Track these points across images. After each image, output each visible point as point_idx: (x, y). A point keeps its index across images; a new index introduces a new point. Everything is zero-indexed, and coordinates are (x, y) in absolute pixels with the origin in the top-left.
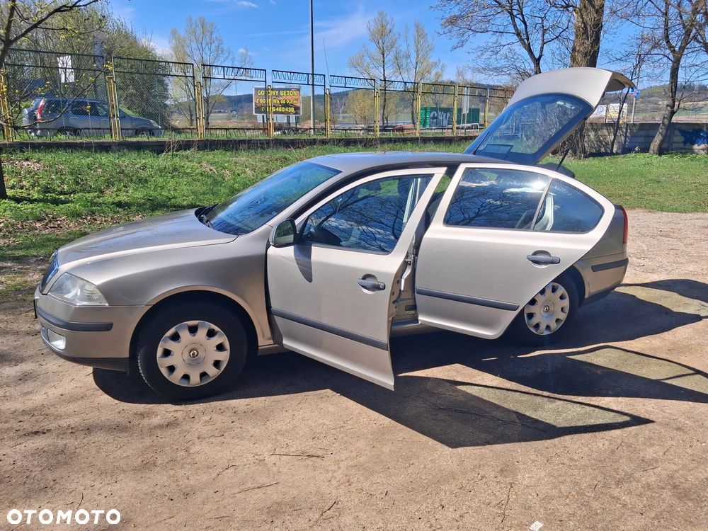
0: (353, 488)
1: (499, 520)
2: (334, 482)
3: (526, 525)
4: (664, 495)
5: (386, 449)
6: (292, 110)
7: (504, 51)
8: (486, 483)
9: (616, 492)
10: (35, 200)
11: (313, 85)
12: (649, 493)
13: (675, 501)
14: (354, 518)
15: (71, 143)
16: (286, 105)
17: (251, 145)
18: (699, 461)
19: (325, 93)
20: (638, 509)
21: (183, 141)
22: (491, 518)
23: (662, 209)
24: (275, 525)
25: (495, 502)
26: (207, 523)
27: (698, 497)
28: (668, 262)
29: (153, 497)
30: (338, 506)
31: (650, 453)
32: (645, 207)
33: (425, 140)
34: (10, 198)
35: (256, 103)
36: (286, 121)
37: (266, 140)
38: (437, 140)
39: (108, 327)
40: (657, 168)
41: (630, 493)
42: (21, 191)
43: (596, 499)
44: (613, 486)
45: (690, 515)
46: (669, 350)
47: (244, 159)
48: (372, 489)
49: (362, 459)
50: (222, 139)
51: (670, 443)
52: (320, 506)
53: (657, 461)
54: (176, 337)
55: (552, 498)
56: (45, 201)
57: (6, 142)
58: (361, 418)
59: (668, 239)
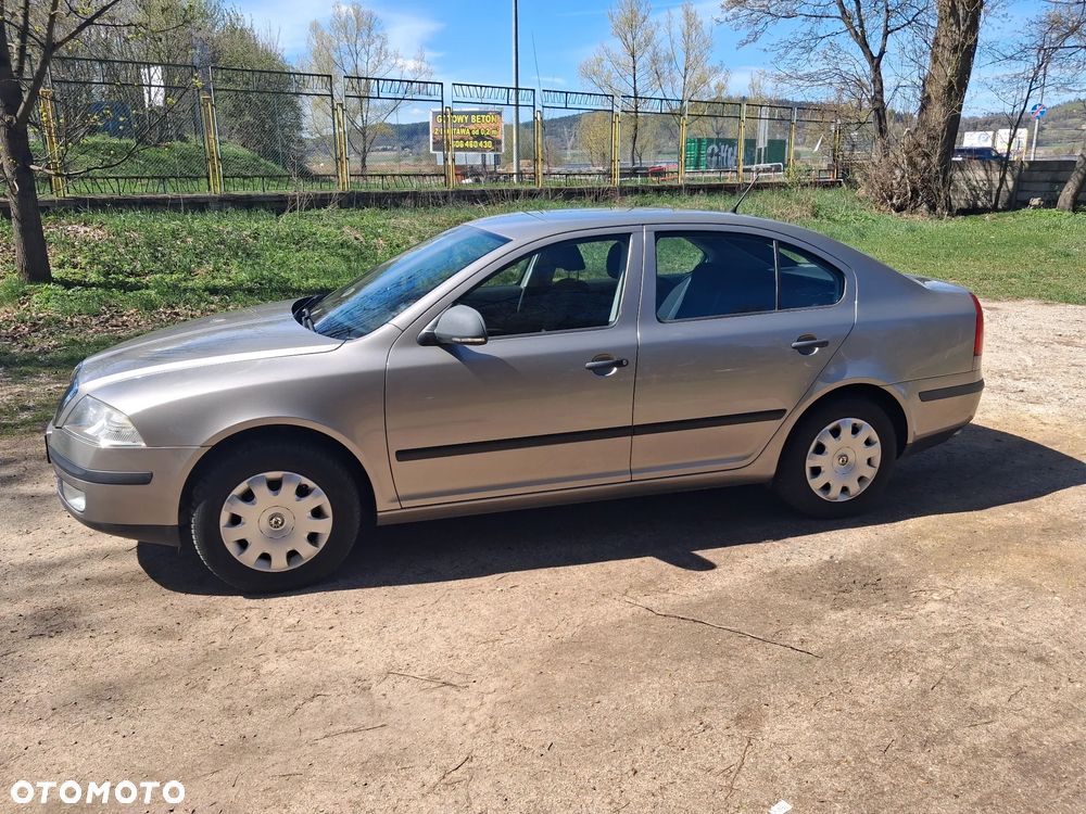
0: (498, 738)
1: (721, 796)
2: (471, 727)
3: (764, 806)
4: (999, 767)
5: (560, 678)
6: (489, 144)
7: (822, 46)
8: (710, 737)
9: (919, 758)
10: (93, 285)
11: (517, 106)
12: (974, 763)
13: (1015, 778)
14: (493, 785)
15: (150, 199)
16: (480, 138)
17: (420, 200)
18: (1067, 713)
19: (535, 118)
20: (952, 788)
21: (316, 195)
22: (710, 791)
23: (1067, 300)
24: (369, 789)
25: (719, 768)
26: (268, 783)
27: (1056, 772)
28: (1064, 386)
29: (193, 740)
30: (471, 765)
31: (985, 697)
32: (1040, 296)
33: (693, 190)
34: (56, 282)
35: (434, 135)
36: (480, 163)
37: (442, 192)
38: (712, 190)
39: (145, 480)
40: (1069, 232)
41: (943, 761)
42: (73, 271)
43: (884, 768)
44: (917, 750)
45: (1038, 800)
46: (1043, 530)
47: (407, 221)
48: (529, 740)
49: (520, 692)
50: (376, 190)
51: (1022, 682)
52: (444, 763)
53: (994, 710)
54: (248, 497)
55: (814, 764)
56: (106, 286)
57: (54, 197)
58: (529, 627)
59: (1069, 348)
